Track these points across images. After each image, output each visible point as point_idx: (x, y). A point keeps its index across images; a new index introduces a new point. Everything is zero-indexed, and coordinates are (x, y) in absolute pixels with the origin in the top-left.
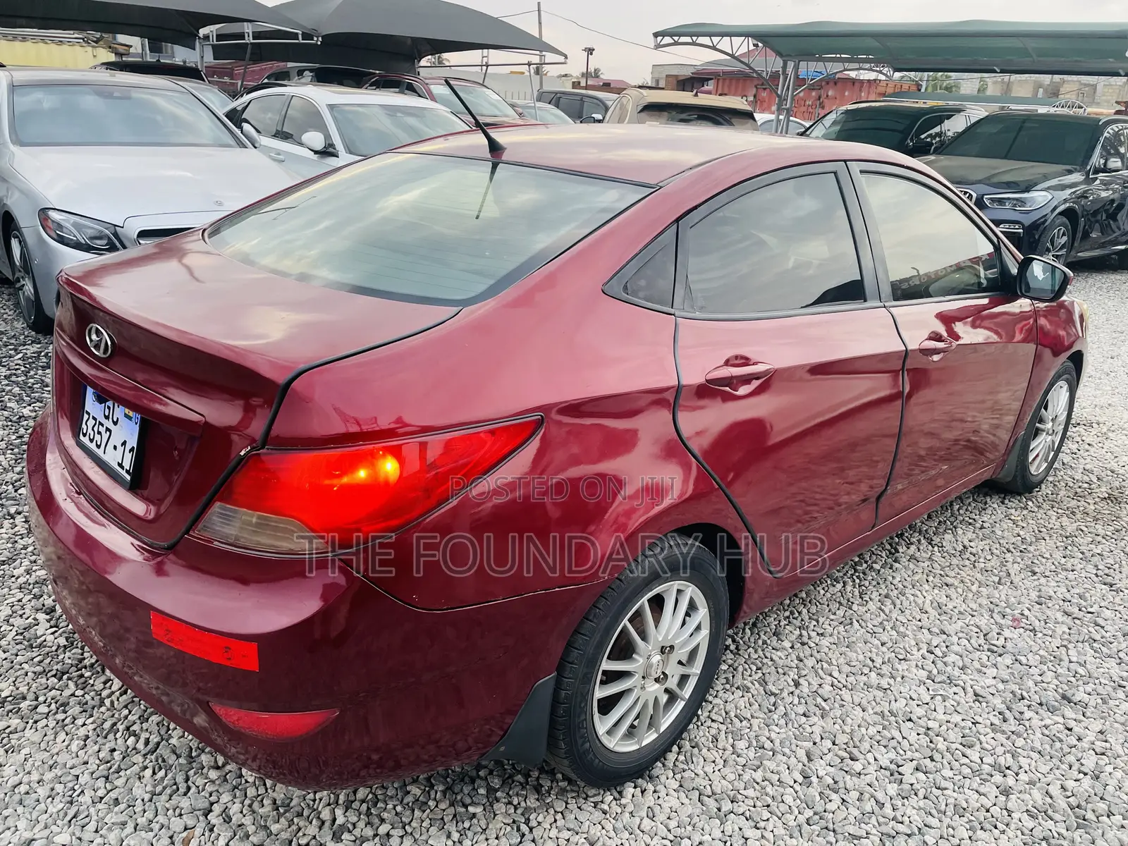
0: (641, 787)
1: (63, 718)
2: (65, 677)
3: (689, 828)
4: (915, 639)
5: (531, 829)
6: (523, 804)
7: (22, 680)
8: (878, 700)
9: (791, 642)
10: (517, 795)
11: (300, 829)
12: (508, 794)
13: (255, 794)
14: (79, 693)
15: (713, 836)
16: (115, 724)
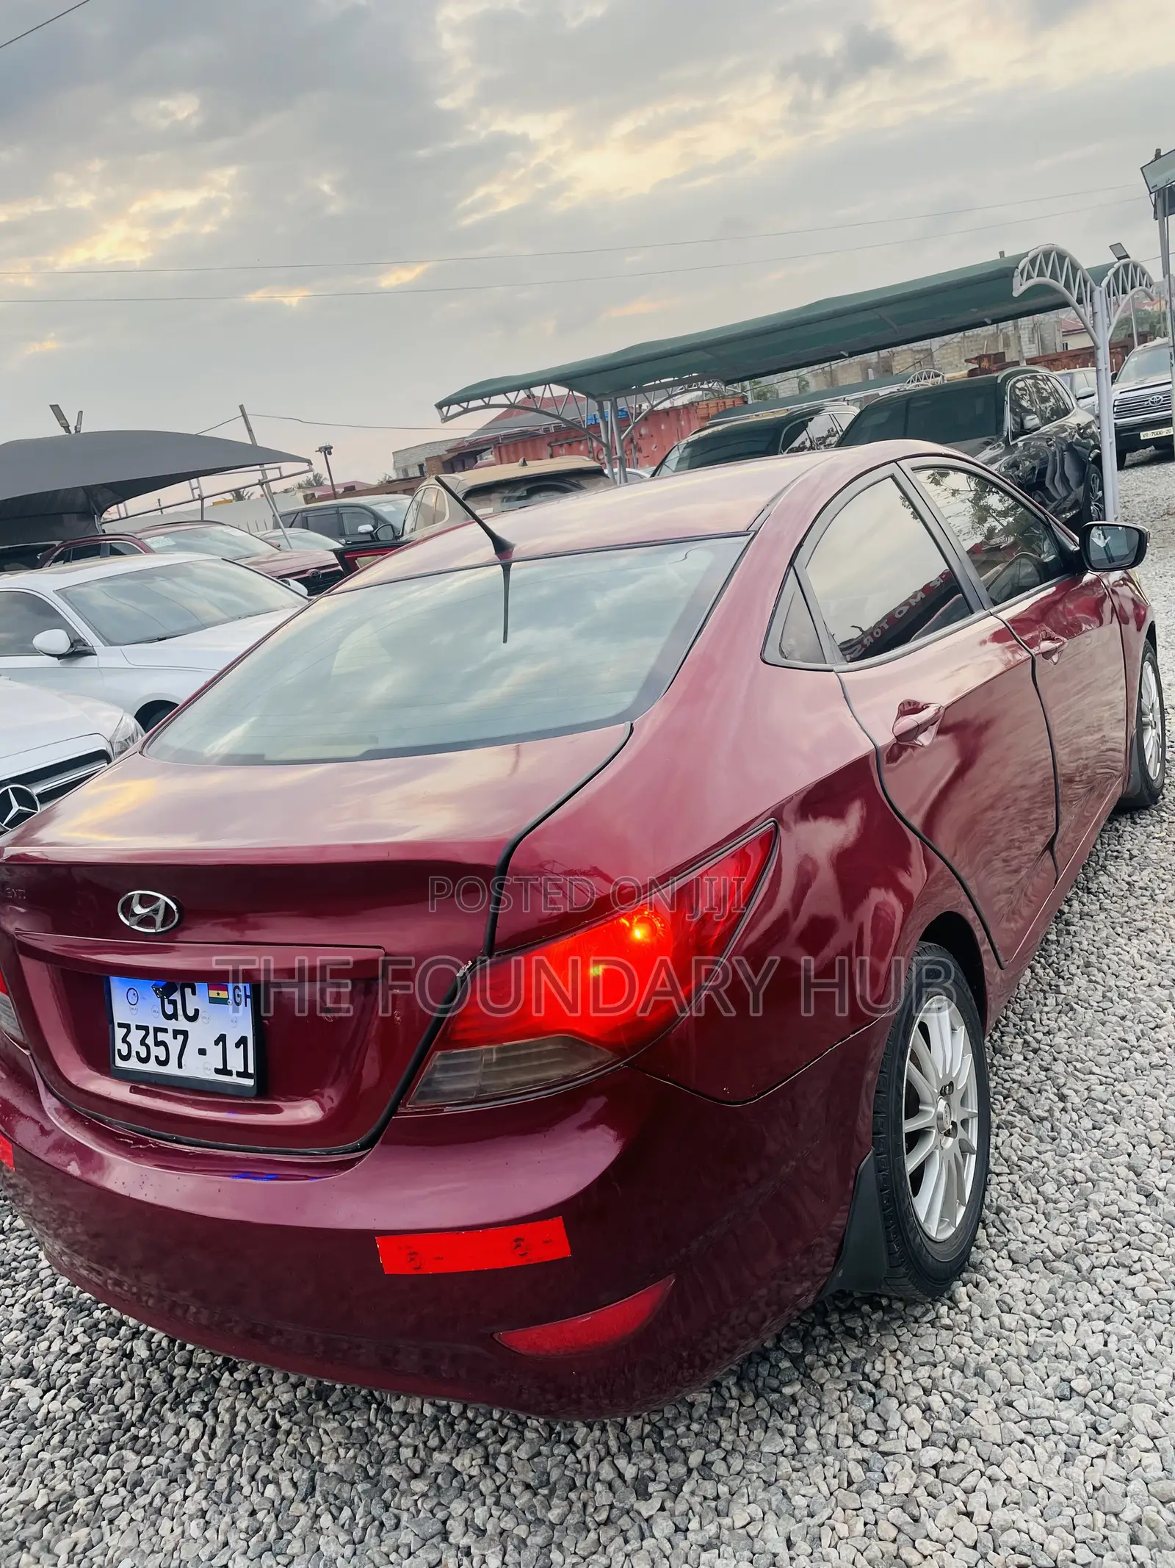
0: (971, 1282)
1: (149, 1500)
2: (113, 1447)
3: (1060, 1305)
4: (1153, 1000)
5: (877, 1384)
6: (845, 1359)
7: (52, 1476)
8: (1163, 1080)
9: (1020, 1053)
10: (830, 1351)
11: (585, 1505)
12: (818, 1355)
13: (493, 1487)
14: (148, 1460)
15: (1094, 1302)
16: (231, 1480)
